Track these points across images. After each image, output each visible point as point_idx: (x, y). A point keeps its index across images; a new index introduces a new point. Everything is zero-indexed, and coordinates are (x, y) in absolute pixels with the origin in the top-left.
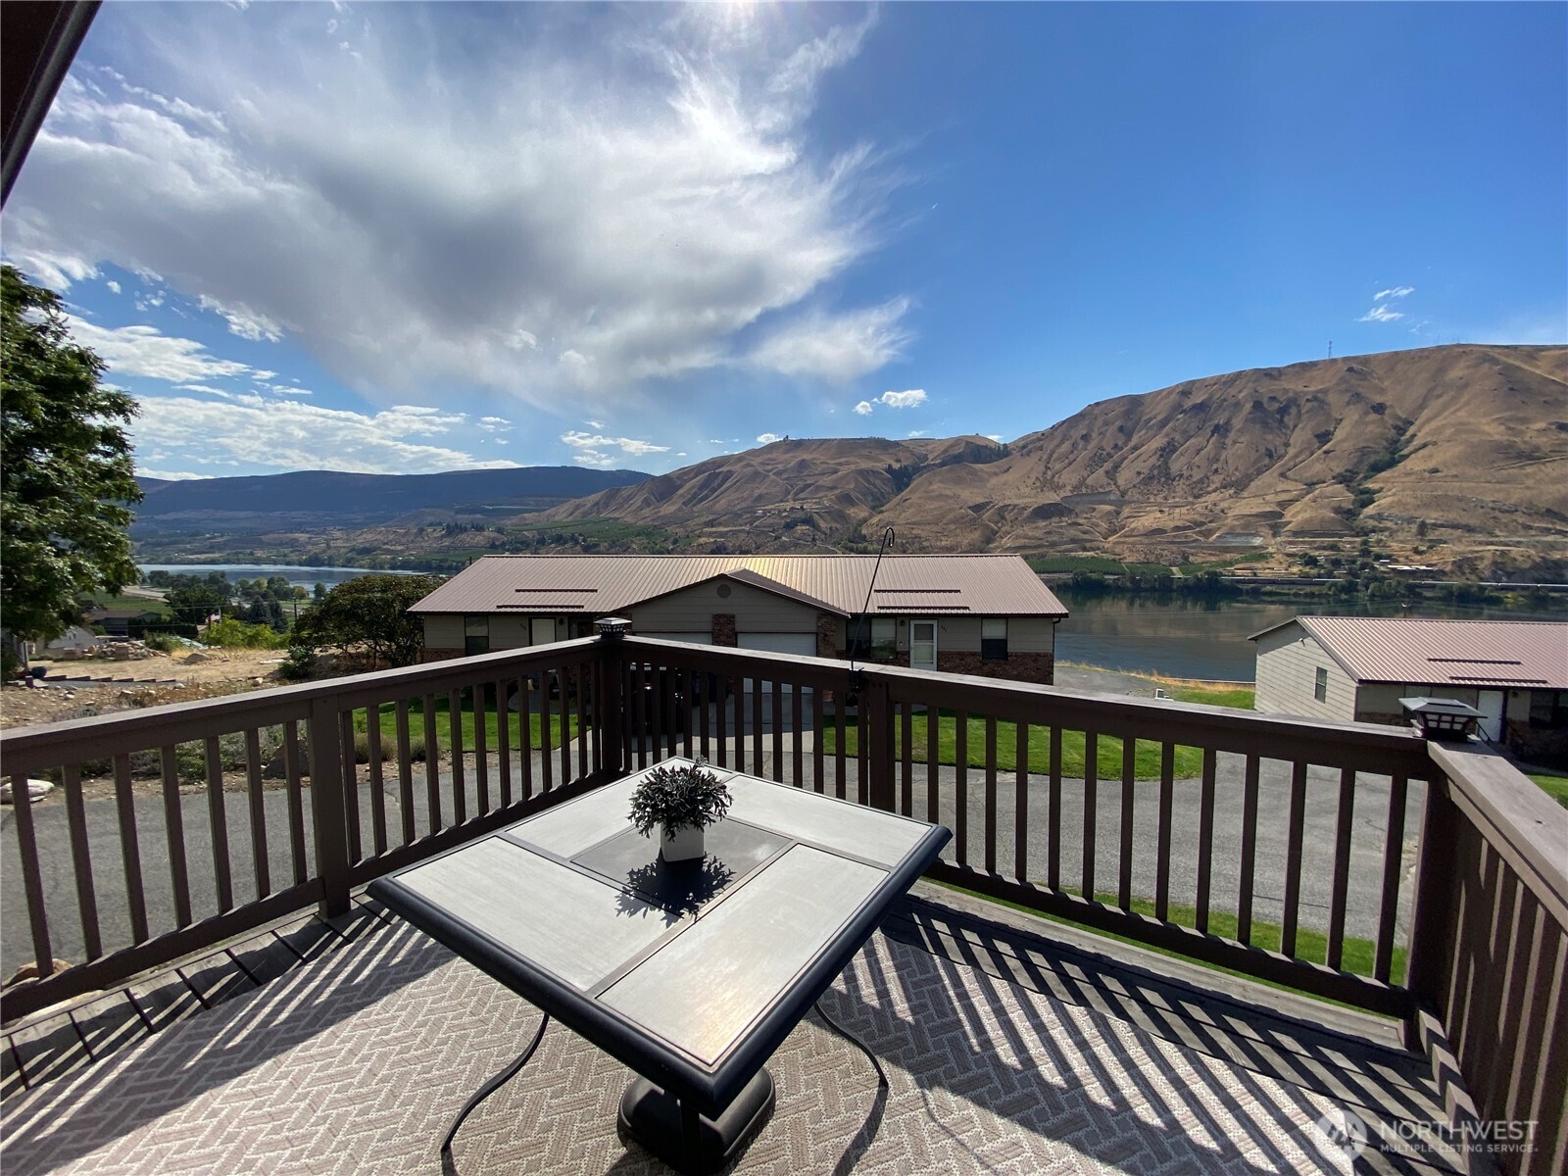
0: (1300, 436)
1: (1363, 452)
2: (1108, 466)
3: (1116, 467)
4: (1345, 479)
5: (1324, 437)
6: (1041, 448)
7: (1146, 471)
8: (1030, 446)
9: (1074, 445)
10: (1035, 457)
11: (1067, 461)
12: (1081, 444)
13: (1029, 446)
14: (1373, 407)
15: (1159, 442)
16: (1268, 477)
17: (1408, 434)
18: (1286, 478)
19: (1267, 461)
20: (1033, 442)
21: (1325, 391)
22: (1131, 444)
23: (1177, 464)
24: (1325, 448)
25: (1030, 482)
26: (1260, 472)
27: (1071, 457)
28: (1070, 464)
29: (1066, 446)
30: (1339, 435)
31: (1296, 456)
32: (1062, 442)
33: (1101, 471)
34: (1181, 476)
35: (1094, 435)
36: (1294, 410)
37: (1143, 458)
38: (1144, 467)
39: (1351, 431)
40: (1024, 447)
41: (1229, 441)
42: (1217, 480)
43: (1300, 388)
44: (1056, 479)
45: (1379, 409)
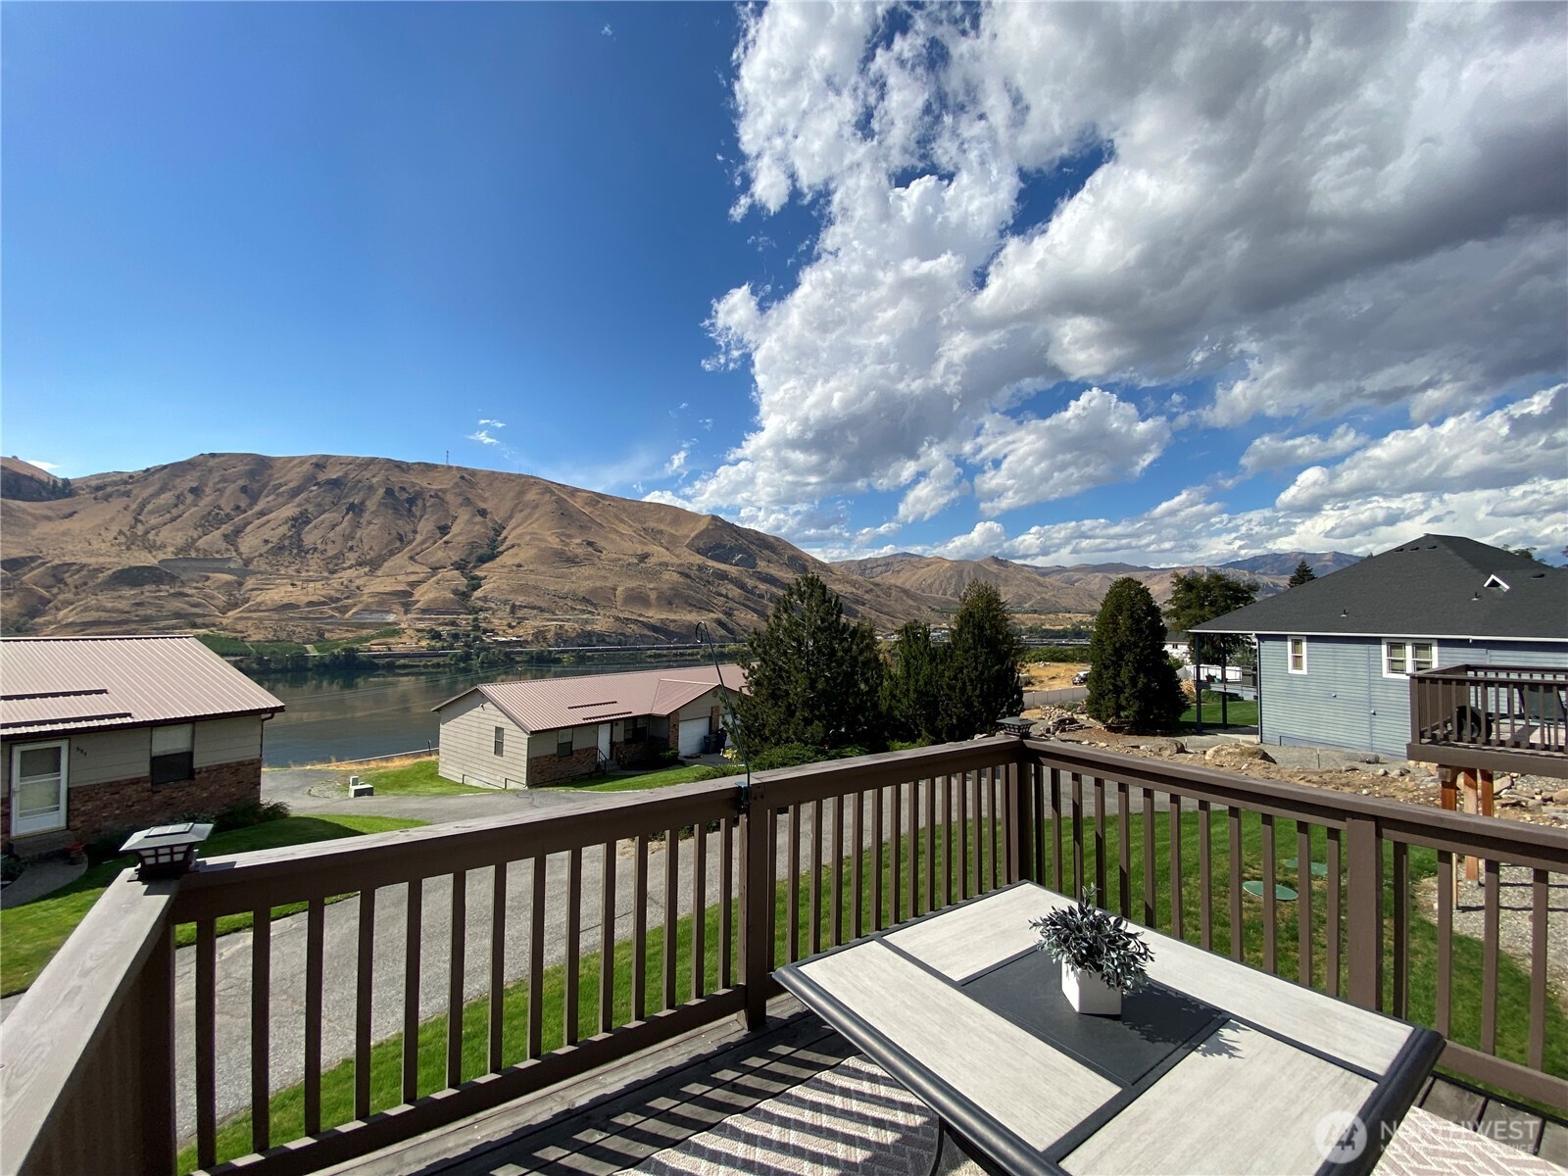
0: (426, 526)
1: (473, 546)
2: (226, 528)
3: (238, 531)
4: (460, 566)
5: (444, 530)
6: (127, 494)
7: (275, 540)
8: (109, 489)
9: (180, 498)
10: (117, 503)
11: (168, 516)
12: (190, 498)
13: (104, 488)
14: (479, 511)
15: (290, 511)
16: (400, 559)
17: (503, 536)
18: (415, 561)
19: (398, 544)
20: (115, 483)
21: (444, 491)
22: (257, 508)
23: (310, 537)
24: (445, 539)
25: (110, 536)
26: (392, 553)
27: (175, 512)
28: (173, 520)
29: (166, 498)
30: (455, 529)
31: (423, 542)
32: (162, 490)
33: (217, 534)
34: (315, 549)
35: (208, 490)
36: (420, 503)
37: (272, 525)
38: (274, 537)
39: (464, 528)
40: (98, 488)
41: (363, 521)
42: (352, 558)
43: (425, 485)
44: (151, 536)
45: (483, 513)
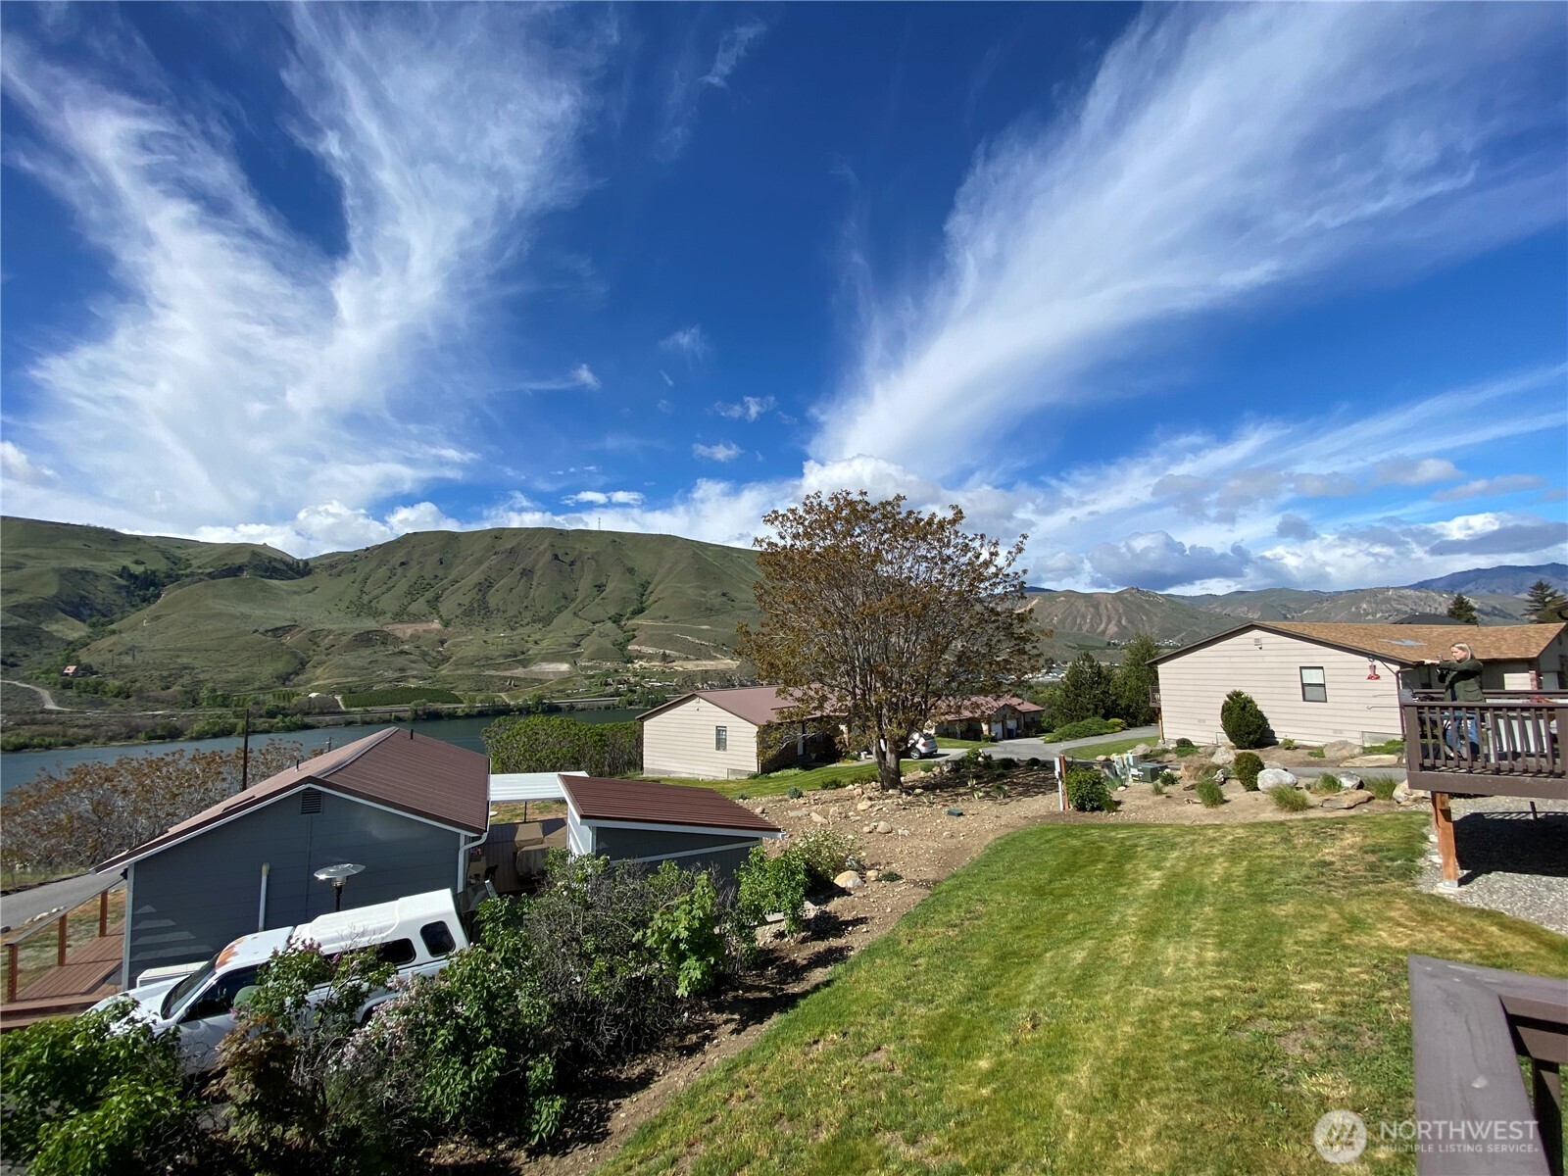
1: (625, 601)
2: (429, 595)
3: (437, 598)
4: (616, 620)
5: (600, 588)
7: (467, 603)
8: (340, 567)
9: (392, 572)
10: (346, 579)
11: (385, 586)
12: (399, 570)
13: (338, 565)
14: (627, 569)
15: (476, 576)
16: (566, 615)
17: (649, 590)
18: (579, 617)
19: (563, 602)
20: (344, 561)
22: (451, 578)
23: (493, 600)
24: (602, 596)
26: (559, 610)
27: (390, 583)
28: (389, 589)
29: (382, 572)
30: (608, 589)
31: (584, 600)
32: (379, 566)
33: (422, 600)
35: (413, 563)
36: (578, 564)
37: (462, 591)
39: (617, 586)
40: (332, 567)
41: (534, 583)
42: (528, 616)
43: (582, 549)
44: (373, 604)
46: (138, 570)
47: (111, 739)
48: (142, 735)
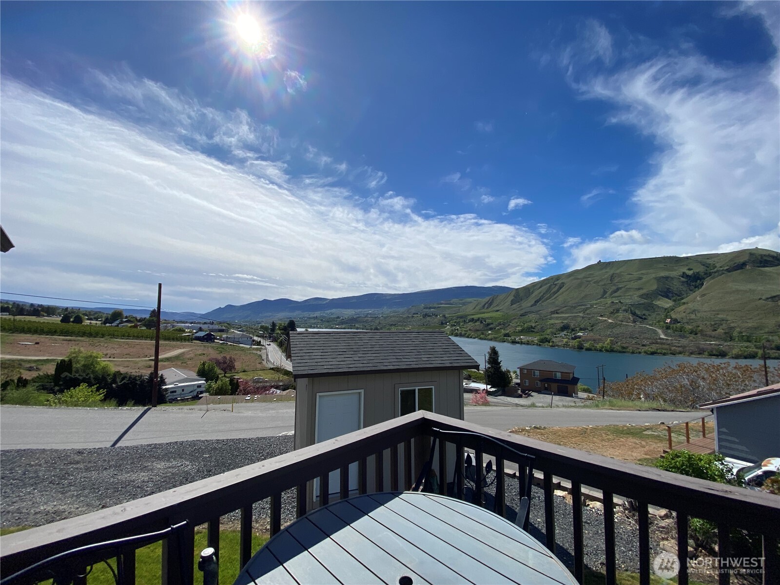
46: (690, 273)
47: (692, 353)
48: (706, 353)
